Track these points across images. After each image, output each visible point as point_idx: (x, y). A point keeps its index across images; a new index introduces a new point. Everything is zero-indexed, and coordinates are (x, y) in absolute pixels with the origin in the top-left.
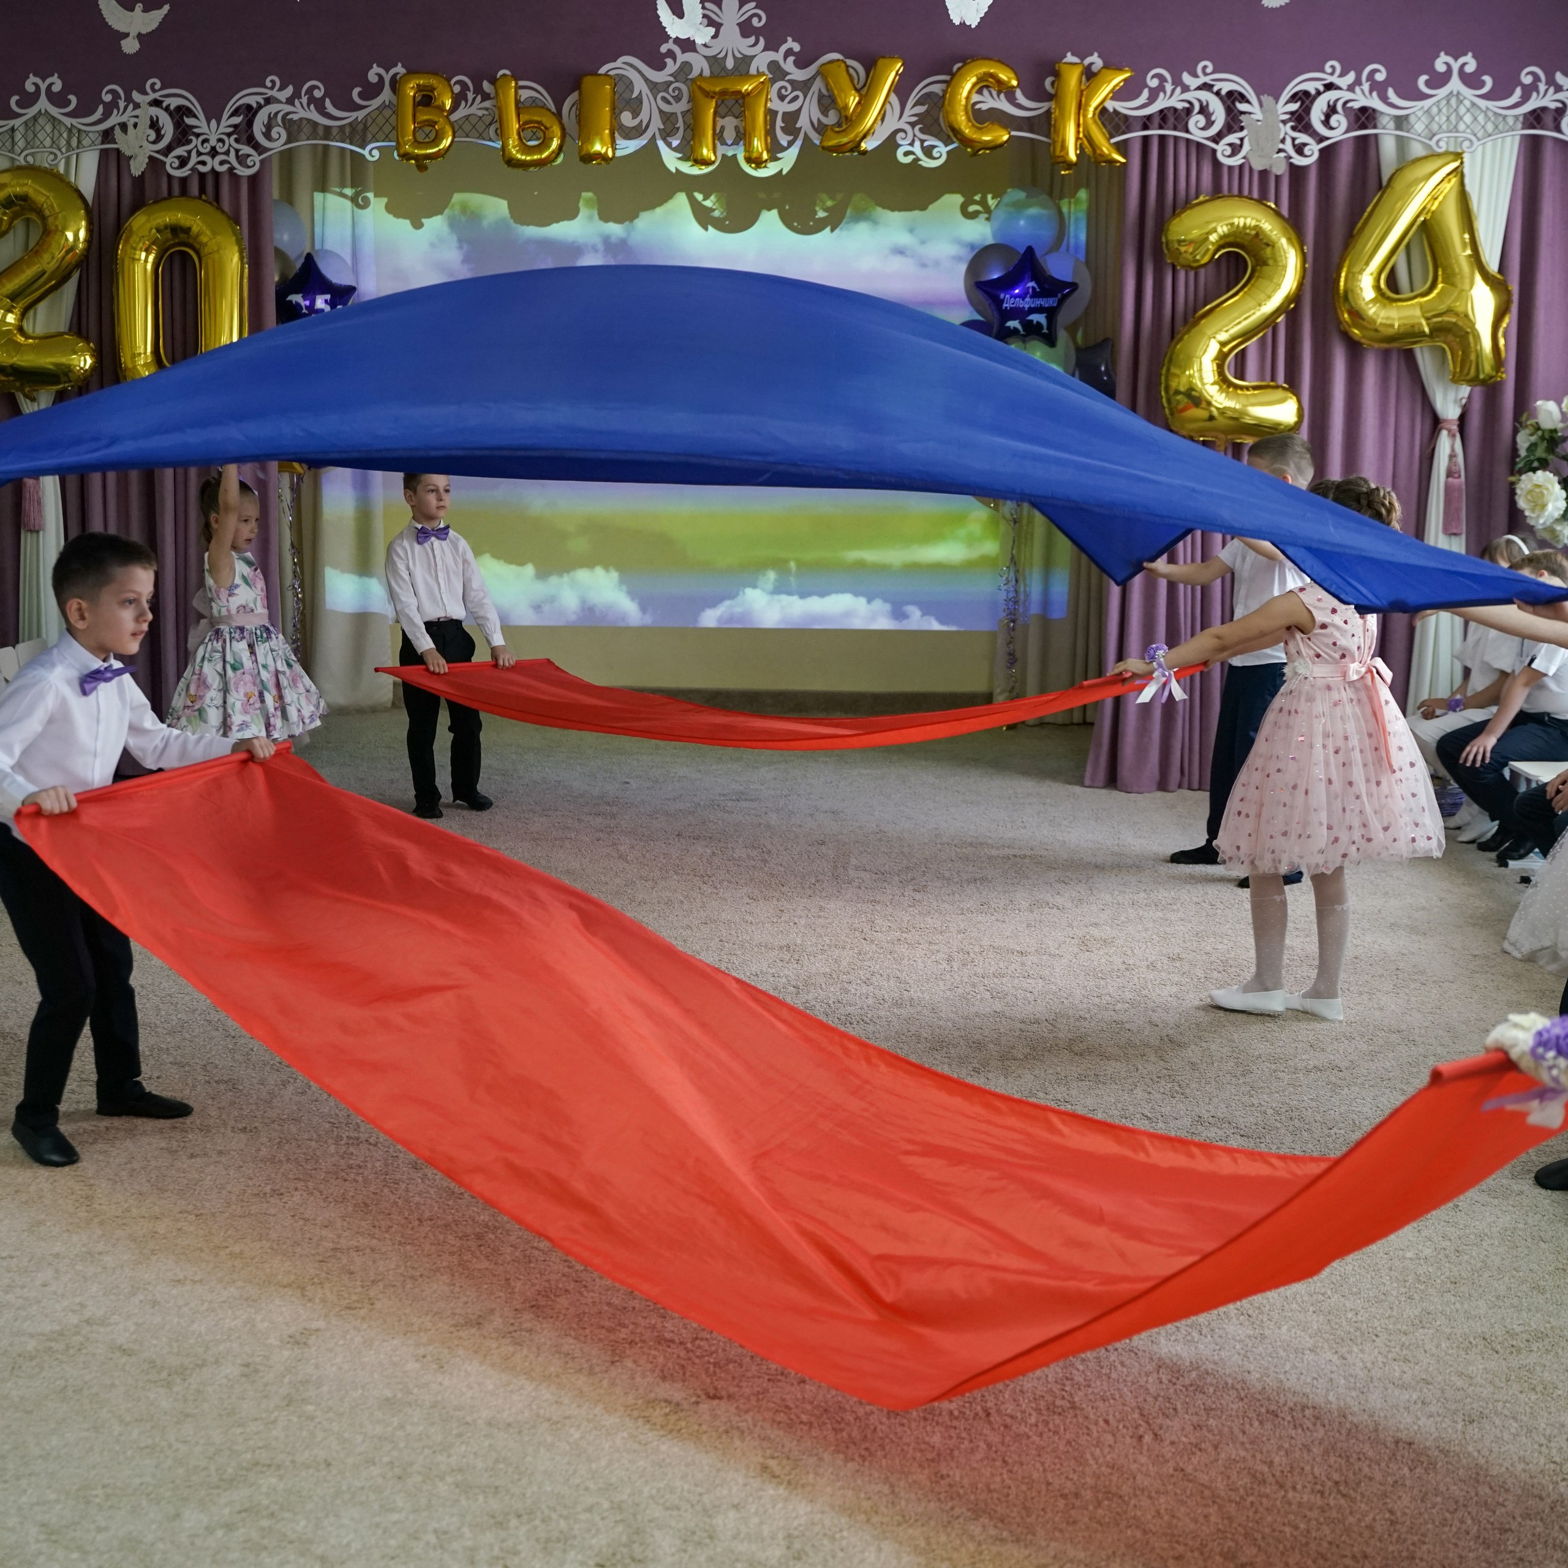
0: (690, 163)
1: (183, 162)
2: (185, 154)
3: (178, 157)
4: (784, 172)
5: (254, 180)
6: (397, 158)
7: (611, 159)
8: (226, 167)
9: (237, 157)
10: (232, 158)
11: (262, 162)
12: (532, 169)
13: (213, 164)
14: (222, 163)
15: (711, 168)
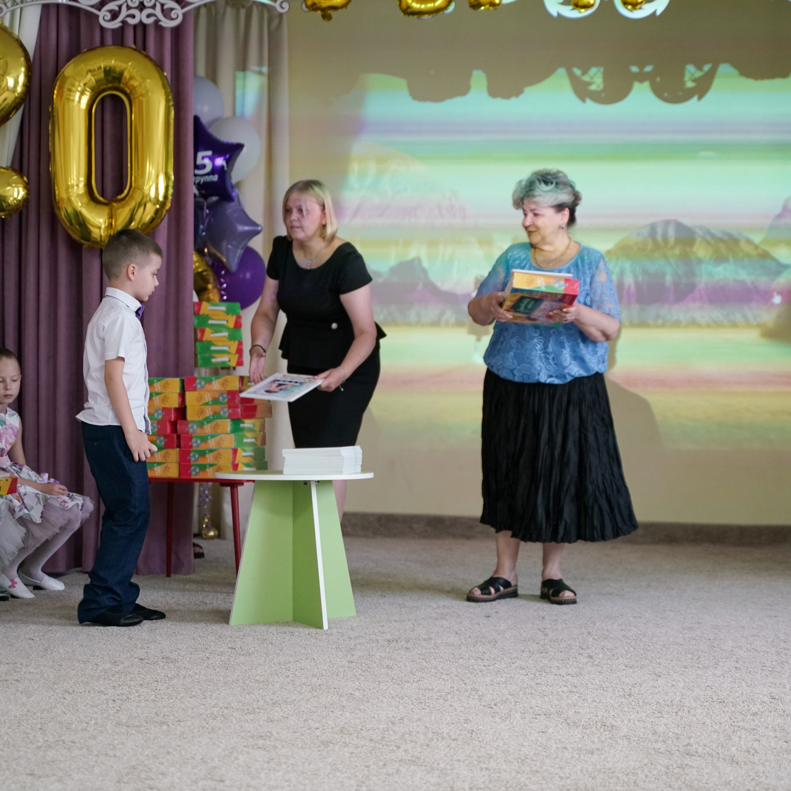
0: (571, 7)
1: (115, 15)
2: (117, 9)
3: (110, 11)
4: (658, 13)
5: (177, 31)
6: (306, 9)
7: (498, 5)
8: (151, 20)
9: (163, 10)
10: (158, 11)
11: (184, 15)
12: (426, 17)
13: (141, 17)
14: (149, 16)
15: (590, 11)
